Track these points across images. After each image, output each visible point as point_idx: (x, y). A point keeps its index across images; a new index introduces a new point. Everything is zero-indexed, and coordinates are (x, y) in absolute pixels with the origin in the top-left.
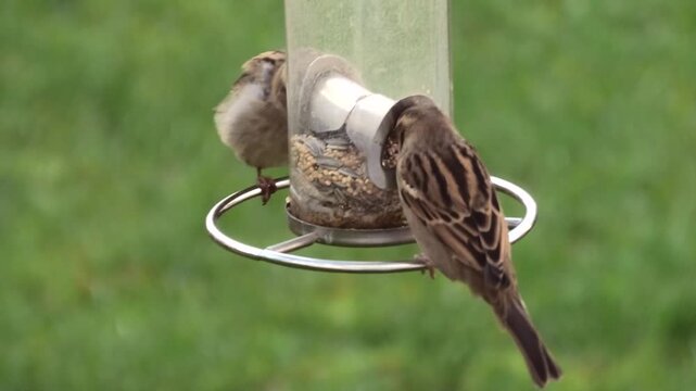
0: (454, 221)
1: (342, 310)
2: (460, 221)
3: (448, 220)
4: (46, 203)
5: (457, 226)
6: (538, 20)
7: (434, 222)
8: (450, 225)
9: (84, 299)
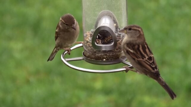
0: (145, 59)
1: (98, 85)
2: (146, 59)
3: (143, 59)
4: (17, 55)
5: (146, 60)
6: (152, 5)
7: (139, 59)
8: (144, 60)
9: (28, 82)
